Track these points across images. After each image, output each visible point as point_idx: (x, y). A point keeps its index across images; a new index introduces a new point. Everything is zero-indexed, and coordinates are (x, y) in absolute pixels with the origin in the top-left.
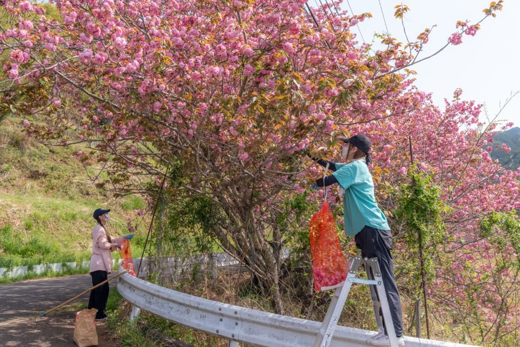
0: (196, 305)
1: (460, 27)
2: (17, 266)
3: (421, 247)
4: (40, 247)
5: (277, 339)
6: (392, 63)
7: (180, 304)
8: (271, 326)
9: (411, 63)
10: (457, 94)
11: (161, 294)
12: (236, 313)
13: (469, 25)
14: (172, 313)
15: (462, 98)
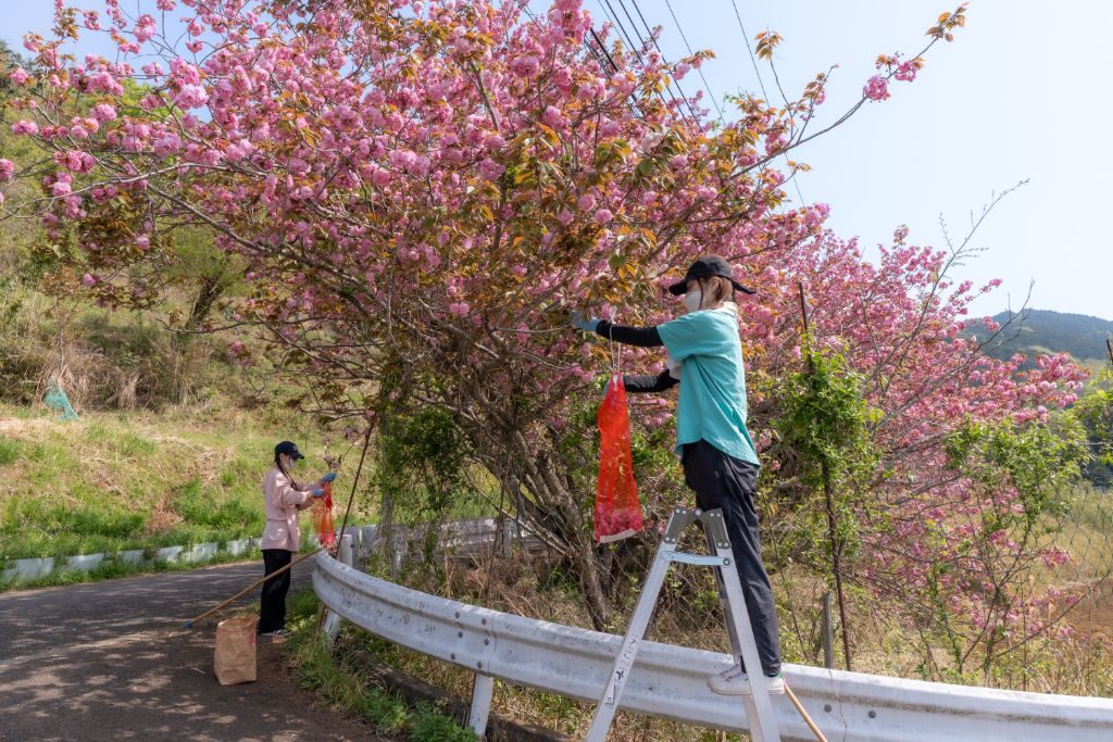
0: (417, 608)
1: (884, 67)
2: (201, 542)
3: (828, 490)
4: (242, 513)
5: (559, 672)
6: (760, 147)
7: (395, 605)
8: (547, 646)
9: (794, 142)
10: (900, 236)
11: (364, 588)
12: (484, 622)
13: (902, 61)
14: (380, 623)
15: (909, 242)
